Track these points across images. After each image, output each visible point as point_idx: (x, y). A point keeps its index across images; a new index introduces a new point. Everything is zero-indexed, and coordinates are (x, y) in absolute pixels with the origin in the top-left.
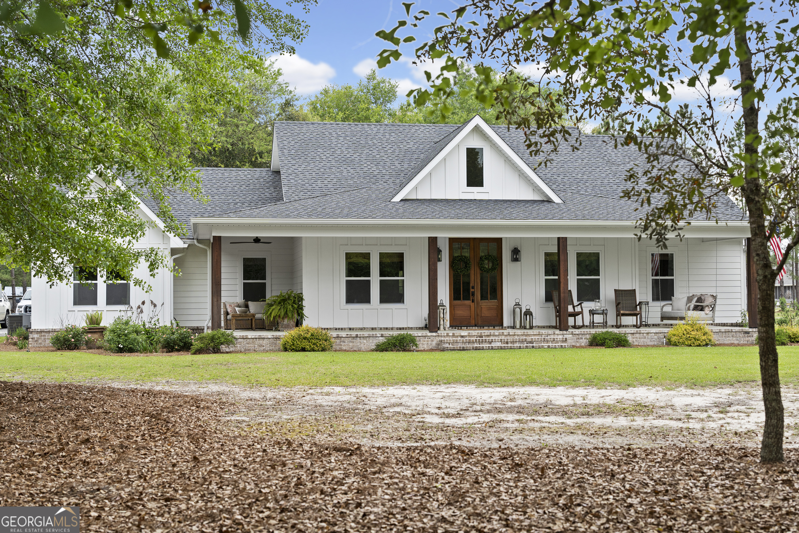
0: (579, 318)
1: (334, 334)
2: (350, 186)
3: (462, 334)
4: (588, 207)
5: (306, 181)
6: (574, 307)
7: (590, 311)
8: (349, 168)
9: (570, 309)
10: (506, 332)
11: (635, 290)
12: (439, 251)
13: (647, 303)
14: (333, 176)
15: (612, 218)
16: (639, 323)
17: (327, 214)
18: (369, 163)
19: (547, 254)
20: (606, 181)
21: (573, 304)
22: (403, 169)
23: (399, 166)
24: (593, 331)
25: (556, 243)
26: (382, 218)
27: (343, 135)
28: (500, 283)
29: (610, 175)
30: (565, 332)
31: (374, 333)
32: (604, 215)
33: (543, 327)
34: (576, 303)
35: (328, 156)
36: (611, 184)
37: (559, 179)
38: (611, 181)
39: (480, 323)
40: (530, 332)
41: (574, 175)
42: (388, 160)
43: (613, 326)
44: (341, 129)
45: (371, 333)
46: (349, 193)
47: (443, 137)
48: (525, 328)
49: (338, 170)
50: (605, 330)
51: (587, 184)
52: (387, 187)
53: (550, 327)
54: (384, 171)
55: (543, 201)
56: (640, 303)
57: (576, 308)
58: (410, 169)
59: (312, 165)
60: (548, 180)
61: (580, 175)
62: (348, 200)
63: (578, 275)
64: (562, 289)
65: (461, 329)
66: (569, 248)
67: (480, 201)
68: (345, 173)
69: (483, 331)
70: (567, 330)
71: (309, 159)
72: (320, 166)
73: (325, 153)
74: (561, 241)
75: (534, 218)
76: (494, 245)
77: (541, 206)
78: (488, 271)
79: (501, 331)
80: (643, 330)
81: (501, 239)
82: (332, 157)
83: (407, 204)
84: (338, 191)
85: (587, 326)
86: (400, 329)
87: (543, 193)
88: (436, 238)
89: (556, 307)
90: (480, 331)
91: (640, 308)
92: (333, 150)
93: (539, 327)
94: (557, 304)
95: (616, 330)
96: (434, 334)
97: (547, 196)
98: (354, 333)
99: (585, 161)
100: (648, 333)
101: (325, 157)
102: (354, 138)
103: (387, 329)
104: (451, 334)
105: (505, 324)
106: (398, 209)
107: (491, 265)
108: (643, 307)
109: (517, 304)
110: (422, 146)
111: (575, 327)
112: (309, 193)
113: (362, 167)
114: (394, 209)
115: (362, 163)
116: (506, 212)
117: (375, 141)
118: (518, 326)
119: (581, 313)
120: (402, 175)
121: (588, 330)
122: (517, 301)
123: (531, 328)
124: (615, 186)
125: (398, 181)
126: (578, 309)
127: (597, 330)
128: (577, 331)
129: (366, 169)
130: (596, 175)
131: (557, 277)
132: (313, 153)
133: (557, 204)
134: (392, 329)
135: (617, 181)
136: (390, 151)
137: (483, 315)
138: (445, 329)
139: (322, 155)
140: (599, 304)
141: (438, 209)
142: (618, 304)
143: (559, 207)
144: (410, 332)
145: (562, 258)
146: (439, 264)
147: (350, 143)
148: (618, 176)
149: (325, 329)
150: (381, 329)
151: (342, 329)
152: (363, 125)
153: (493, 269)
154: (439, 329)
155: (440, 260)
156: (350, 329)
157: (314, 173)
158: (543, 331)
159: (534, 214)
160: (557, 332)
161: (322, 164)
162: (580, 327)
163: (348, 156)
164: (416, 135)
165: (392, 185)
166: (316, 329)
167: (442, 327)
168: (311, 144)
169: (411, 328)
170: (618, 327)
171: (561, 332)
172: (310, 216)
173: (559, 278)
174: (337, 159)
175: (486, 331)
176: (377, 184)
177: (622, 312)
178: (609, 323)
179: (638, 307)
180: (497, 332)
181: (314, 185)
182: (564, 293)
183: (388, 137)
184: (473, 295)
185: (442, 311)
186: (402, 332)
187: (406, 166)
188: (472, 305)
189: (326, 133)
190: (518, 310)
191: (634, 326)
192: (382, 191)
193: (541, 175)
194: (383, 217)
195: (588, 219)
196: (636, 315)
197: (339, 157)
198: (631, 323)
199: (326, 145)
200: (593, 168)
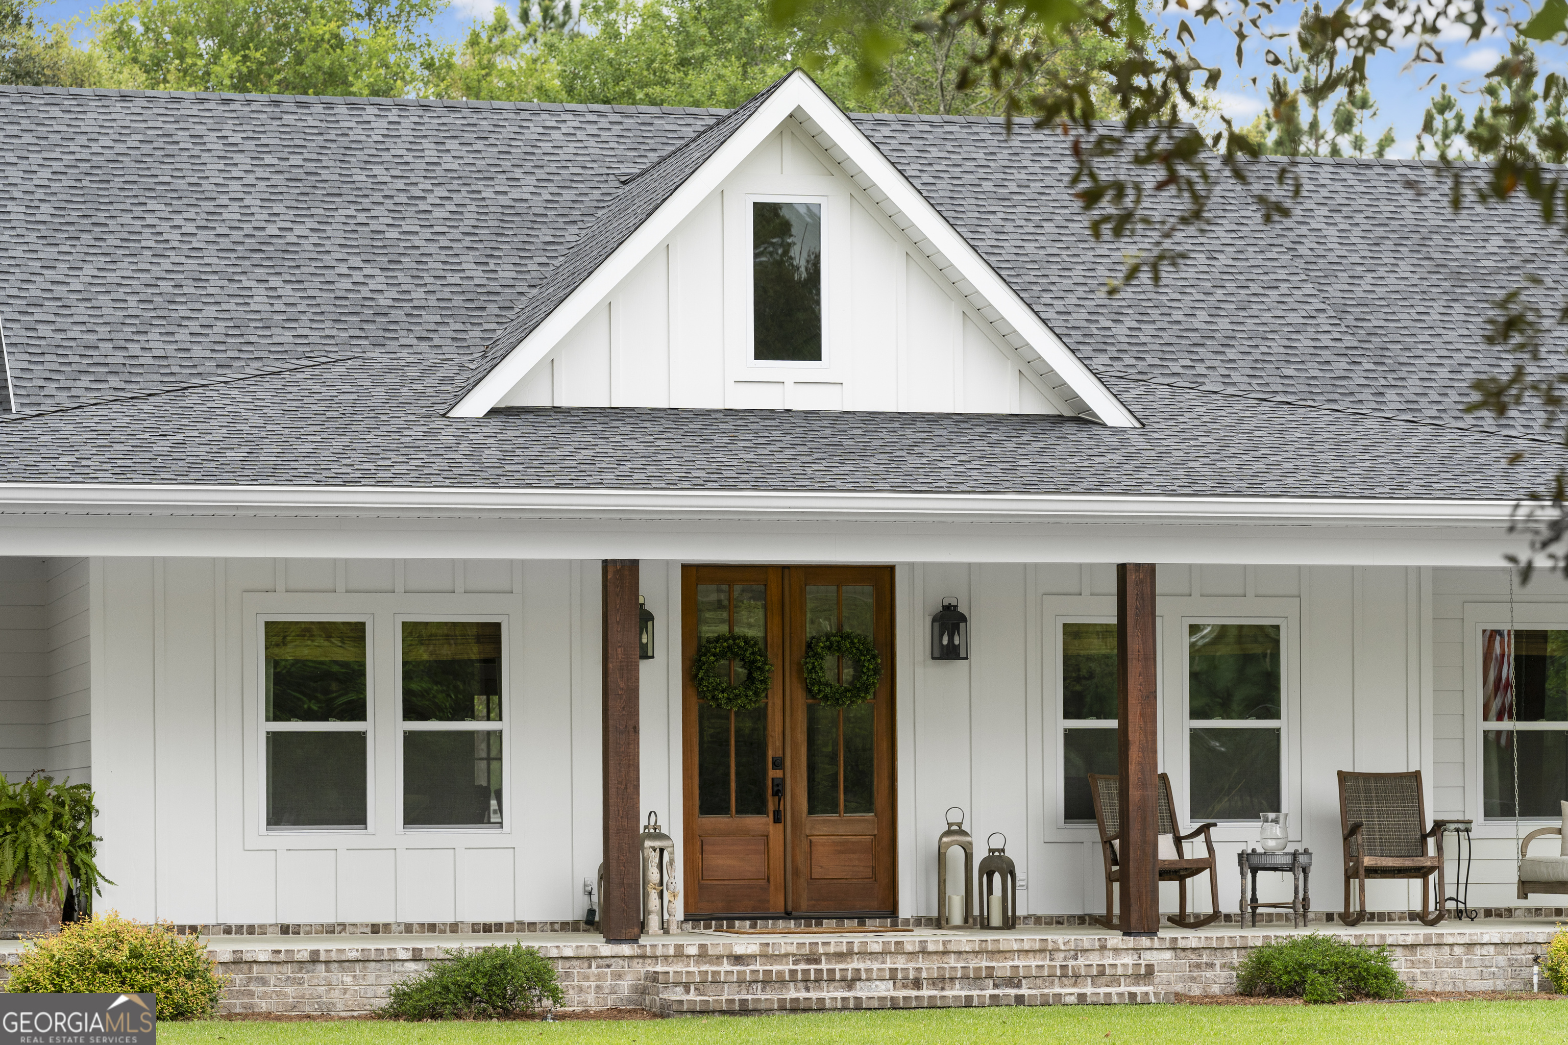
0: (1199, 884)
1: (224, 949)
2: (283, 353)
3: (739, 950)
4: (1239, 443)
5: (103, 332)
6: (1178, 841)
7: (1242, 858)
8: (275, 281)
9: (1166, 849)
10: (911, 939)
11: (1417, 775)
12: (646, 618)
13: (1465, 827)
14: (210, 311)
15: (1334, 488)
16: (1431, 907)
17: (191, 467)
18: (355, 261)
19: (1073, 632)
20: (1304, 342)
21: (1174, 829)
22: (494, 286)
23: (478, 273)
24: (1255, 936)
25: (1111, 584)
26: (415, 482)
27: (250, 145)
28: (885, 745)
29: (1322, 319)
30: (1144, 941)
31: (381, 944)
32: (1303, 475)
33: (1058, 922)
34: (1186, 825)
35: (190, 228)
36: (1326, 355)
37: (1120, 331)
38: (1325, 340)
39: (804, 904)
40: (1008, 940)
41: (1178, 316)
42: (432, 248)
43: (1330, 917)
44: (241, 120)
45: (373, 945)
46: (277, 382)
47: (653, 157)
48: (985, 924)
49: (233, 288)
50: (1301, 933)
51: (1231, 354)
52: (432, 358)
53: (1084, 921)
54: (418, 294)
55: (1058, 420)
56: (1439, 826)
57: (1186, 845)
58: (522, 287)
59: (125, 267)
60: (1077, 335)
61: (1202, 315)
62: (274, 411)
63: (1195, 714)
64: (1133, 768)
65: (731, 929)
66: (1162, 606)
67: (808, 415)
68: (259, 301)
69: (820, 938)
70: (1151, 932)
71: (112, 240)
72: (157, 271)
73: (178, 220)
74: (1131, 578)
75: (1025, 489)
76: (864, 593)
77: (1051, 437)
78: (836, 699)
79: (892, 937)
80: (1449, 931)
81: (890, 570)
82: (204, 235)
83: (514, 430)
84: (231, 374)
85: (1228, 917)
86: (487, 928)
87: (1060, 388)
88: (634, 564)
89: (1107, 843)
90: (808, 939)
91: (1439, 848)
92: (208, 206)
93: (1038, 920)
94: (1112, 828)
95: (1345, 934)
96: (626, 949)
97: (1073, 398)
98: (302, 948)
99: (1223, 259)
100: (1470, 945)
101: (175, 236)
102: (296, 160)
103: (432, 927)
104: (693, 950)
105: (907, 908)
106: (479, 448)
107: (848, 673)
108: (1450, 839)
109: (955, 831)
110: (568, 195)
111: (1181, 920)
112: (114, 382)
113: (330, 275)
114: (464, 448)
115: (328, 260)
116: (913, 461)
117: (378, 170)
118: (957, 917)
119: (1208, 864)
120: (493, 309)
121: (1236, 933)
122: (955, 817)
123: (1010, 923)
124: (1343, 363)
125: (476, 333)
126: (1195, 850)
127: (1272, 932)
128: (1192, 938)
129: (346, 284)
130: (1267, 317)
131: (1113, 724)
132: (126, 219)
133: (1116, 431)
134: (454, 928)
135: (1349, 341)
136: (439, 213)
137: (817, 873)
138: (665, 928)
139: (164, 227)
140: (1277, 830)
141: (641, 449)
142: (1351, 832)
143: (1124, 442)
144: (530, 942)
145: (1134, 644)
146: (644, 665)
147: (277, 179)
148: (1350, 320)
149: (182, 930)
150: (409, 928)
151: (251, 930)
152: (329, 106)
153: (858, 689)
154: (643, 927)
155: (645, 654)
156: (285, 929)
157: (132, 300)
158: (1060, 938)
159: (1026, 471)
160: (1115, 939)
161: (166, 264)
162: (1201, 922)
163: (272, 230)
164: (547, 147)
165: (450, 351)
166: (148, 928)
167: (654, 922)
168: (118, 182)
169: (532, 926)
170: (1350, 919)
171: (1130, 942)
172: (122, 475)
173: (1124, 724)
174: (225, 243)
175: (833, 938)
176: (392, 345)
177: (1368, 861)
178: (1317, 906)
179: (1431, 841)
180: (875, 942)
181: (135, 349)
182: (1143, 784)
183: (431, 154)
184: (779, 790)
185: (654, 857)
186: (497, 942)
187: (506, 273)
188: (775, 832)
189: (181, 136)
190: (956, 854)
191: (1413, 916)
192: (413, 373)
193: (1049, 314)
194: (420, 480)
195: (1238, 494)
196: (1422, 872)
197: (236, 235)
198: (1401, 906)
199: (181, 184)
200: (1254, 288)
